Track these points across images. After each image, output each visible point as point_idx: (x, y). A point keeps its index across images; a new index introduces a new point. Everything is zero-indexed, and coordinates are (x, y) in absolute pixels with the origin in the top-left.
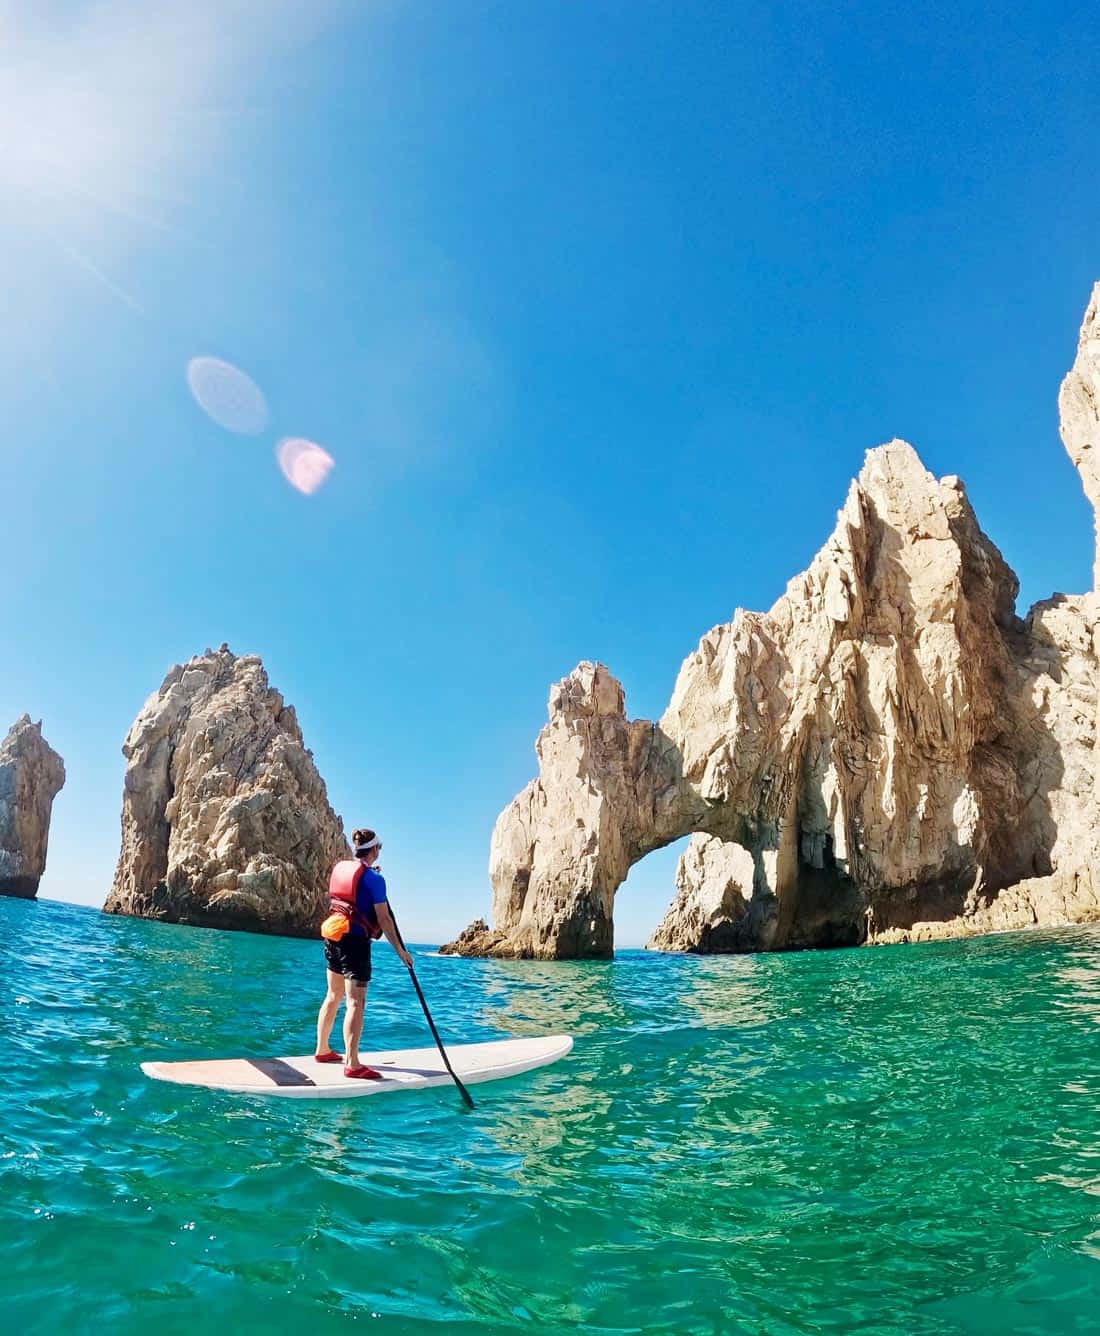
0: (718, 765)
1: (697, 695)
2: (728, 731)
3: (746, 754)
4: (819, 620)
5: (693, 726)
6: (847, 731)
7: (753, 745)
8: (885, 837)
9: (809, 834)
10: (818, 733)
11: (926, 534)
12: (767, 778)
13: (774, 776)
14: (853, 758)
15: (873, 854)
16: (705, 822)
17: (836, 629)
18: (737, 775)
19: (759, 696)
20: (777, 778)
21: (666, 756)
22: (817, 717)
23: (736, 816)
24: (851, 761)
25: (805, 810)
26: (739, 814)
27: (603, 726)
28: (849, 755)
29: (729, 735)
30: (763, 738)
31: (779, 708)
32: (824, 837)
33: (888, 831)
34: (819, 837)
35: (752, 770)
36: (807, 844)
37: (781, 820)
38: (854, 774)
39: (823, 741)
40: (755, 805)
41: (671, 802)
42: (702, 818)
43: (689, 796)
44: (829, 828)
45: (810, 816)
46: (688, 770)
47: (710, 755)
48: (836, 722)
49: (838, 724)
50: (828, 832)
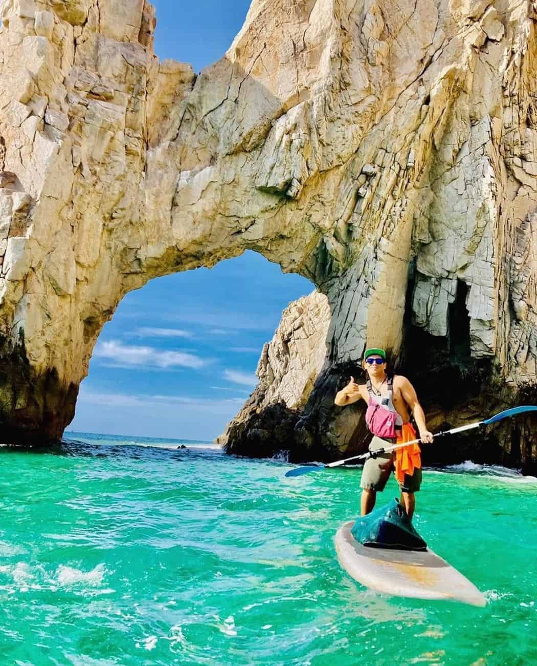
0: (288, 133)
1: (271, 25)
2: (313, 83)
3: (339, 123)
6: (521, 108)
7: (354, 109)
9: (428, 278)
10: (467, 108)
12: (369, 169)
13: (382, 168)
14: (523, 158)
18: (319, 155)
19: (376, 33)
20: (385, 172)
21: (207, 120)
22: (470, 78)
23: (308, 226)
24: (517, 161)
25: (426, 238)
26: (315, 226)
27: (103, 50)
28: (517, 151)
29: (315, 87)
30: (371, 99)
31: (406, 58)
32: (454, 283)
34: (444, 283)
35: (346, 152)
36: (422, 292)
37: (384, 241)
38: (520, 184)
39: (473, 121)
40: (343, 212)
41: (204, 192)
42: (253, 224)
43: (234, 183)
44: (464, 268)
45: (434, 247)
46: (236, 140)
47: (277, 118)
48: (504, 89)
49: (507, 93)
50: (461, 275)
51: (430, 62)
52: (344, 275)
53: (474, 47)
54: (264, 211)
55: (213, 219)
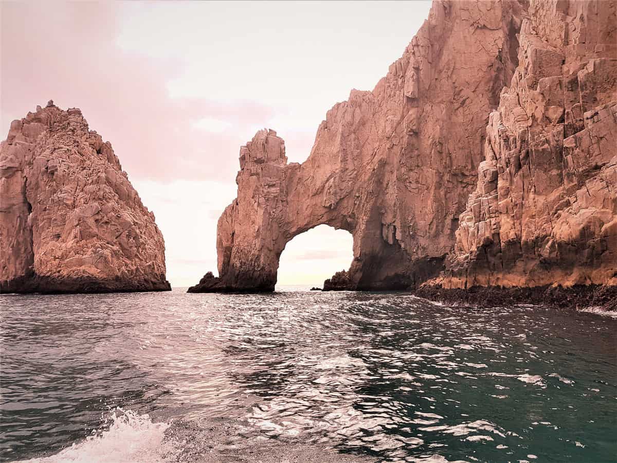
0: (329, 189)
2: (336, 169)
3: (346, 182)
4: (399, 96)
5: (318, 167)
7: (350, 177)
8: (427, 228)
9: (385, 225)
11: (484, 25)
12: (358, 195)
13: (362, 193)
14: (410, 182)
15: (420, 238)
16: (325, 219)
17: (408, 101)
18: (340, 194)
20: (363, 195)
22: (388, 159)
24: (408, 184)
25: (383, 212)
26: (342, 215)
29: (337, 172)
30: (355, 172)
32: (392, 227)
33: (429, 225)
34: (390, 227)
35: (349, 191)
36: (385, 230)
38: (410, 192)
39: (392, 173)
40: (351, 209)
41: (306, 209)
42: (323, 217)
43: (316, 205)
44: (394, 222)
45: (386, 215)
46: (314, 191)
47: (326, 183)
48: (400, 161)
49: (401, 163)
50: (394, 224)
51: (375, 154)
52: (355, 228)
53: (388, 148)
54: (326, 213)
55: (310, 216)
